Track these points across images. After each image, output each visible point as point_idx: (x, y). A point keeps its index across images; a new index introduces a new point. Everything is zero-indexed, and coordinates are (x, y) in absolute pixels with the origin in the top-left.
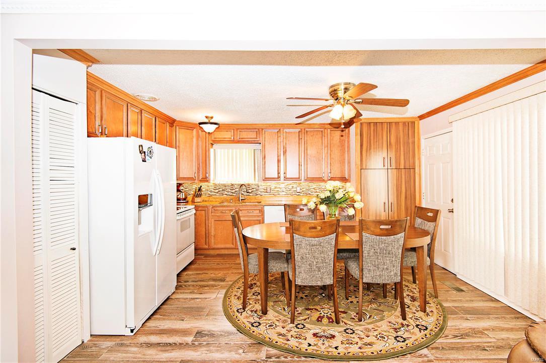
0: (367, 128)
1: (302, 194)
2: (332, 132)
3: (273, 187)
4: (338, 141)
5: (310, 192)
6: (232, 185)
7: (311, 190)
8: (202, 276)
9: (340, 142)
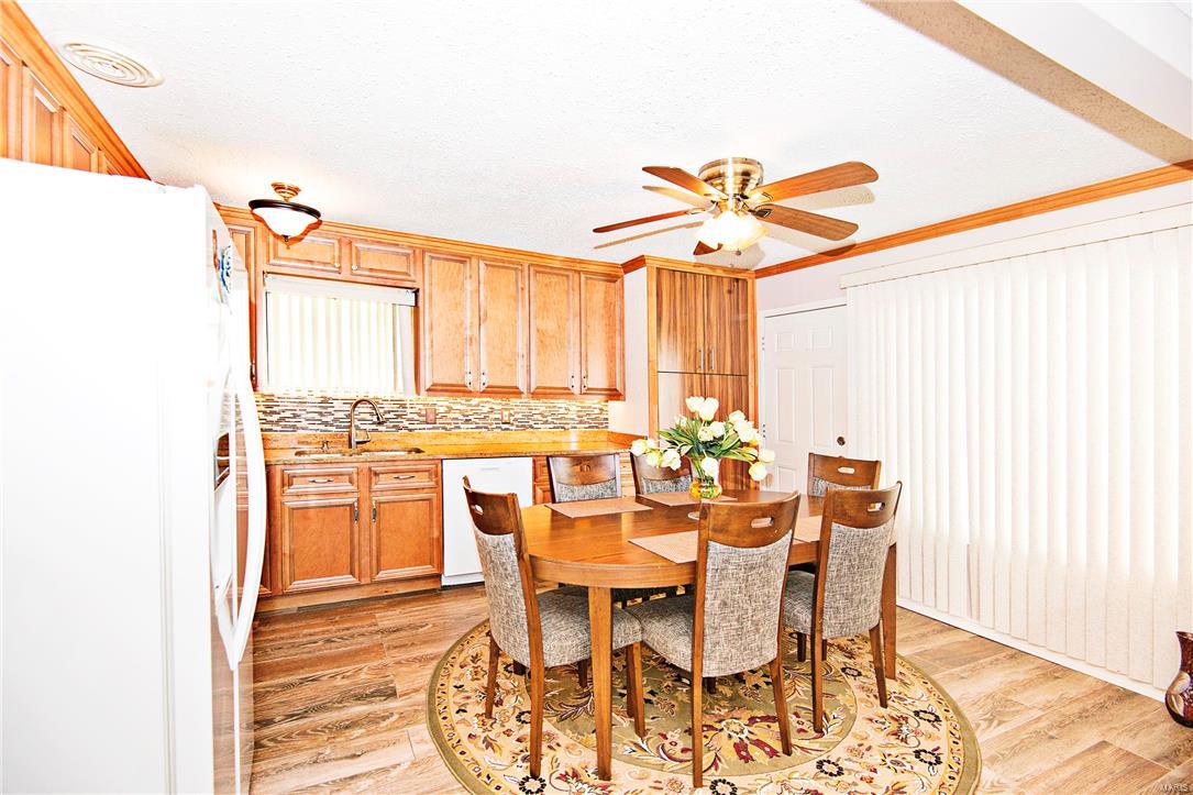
0: (668, 282)
1: (514, 428)
2: (589, 282)
3: (442, 410)
4: (602, 304)
5: (532, 423)
6: (325, 400)
7: (535, 417)
8: (308, 691)
9: (605, 307)
